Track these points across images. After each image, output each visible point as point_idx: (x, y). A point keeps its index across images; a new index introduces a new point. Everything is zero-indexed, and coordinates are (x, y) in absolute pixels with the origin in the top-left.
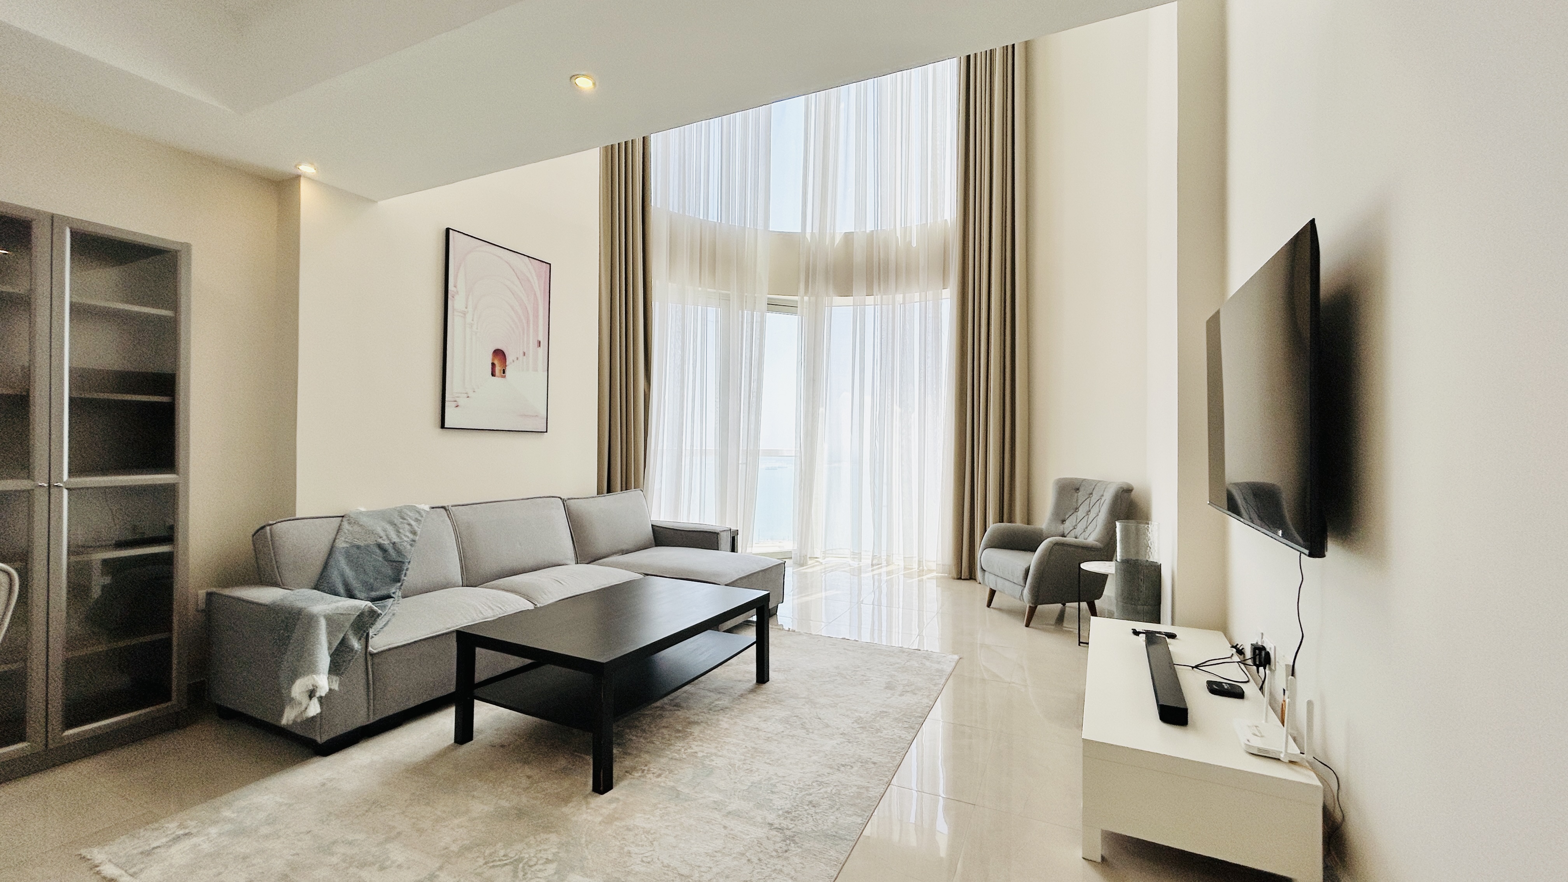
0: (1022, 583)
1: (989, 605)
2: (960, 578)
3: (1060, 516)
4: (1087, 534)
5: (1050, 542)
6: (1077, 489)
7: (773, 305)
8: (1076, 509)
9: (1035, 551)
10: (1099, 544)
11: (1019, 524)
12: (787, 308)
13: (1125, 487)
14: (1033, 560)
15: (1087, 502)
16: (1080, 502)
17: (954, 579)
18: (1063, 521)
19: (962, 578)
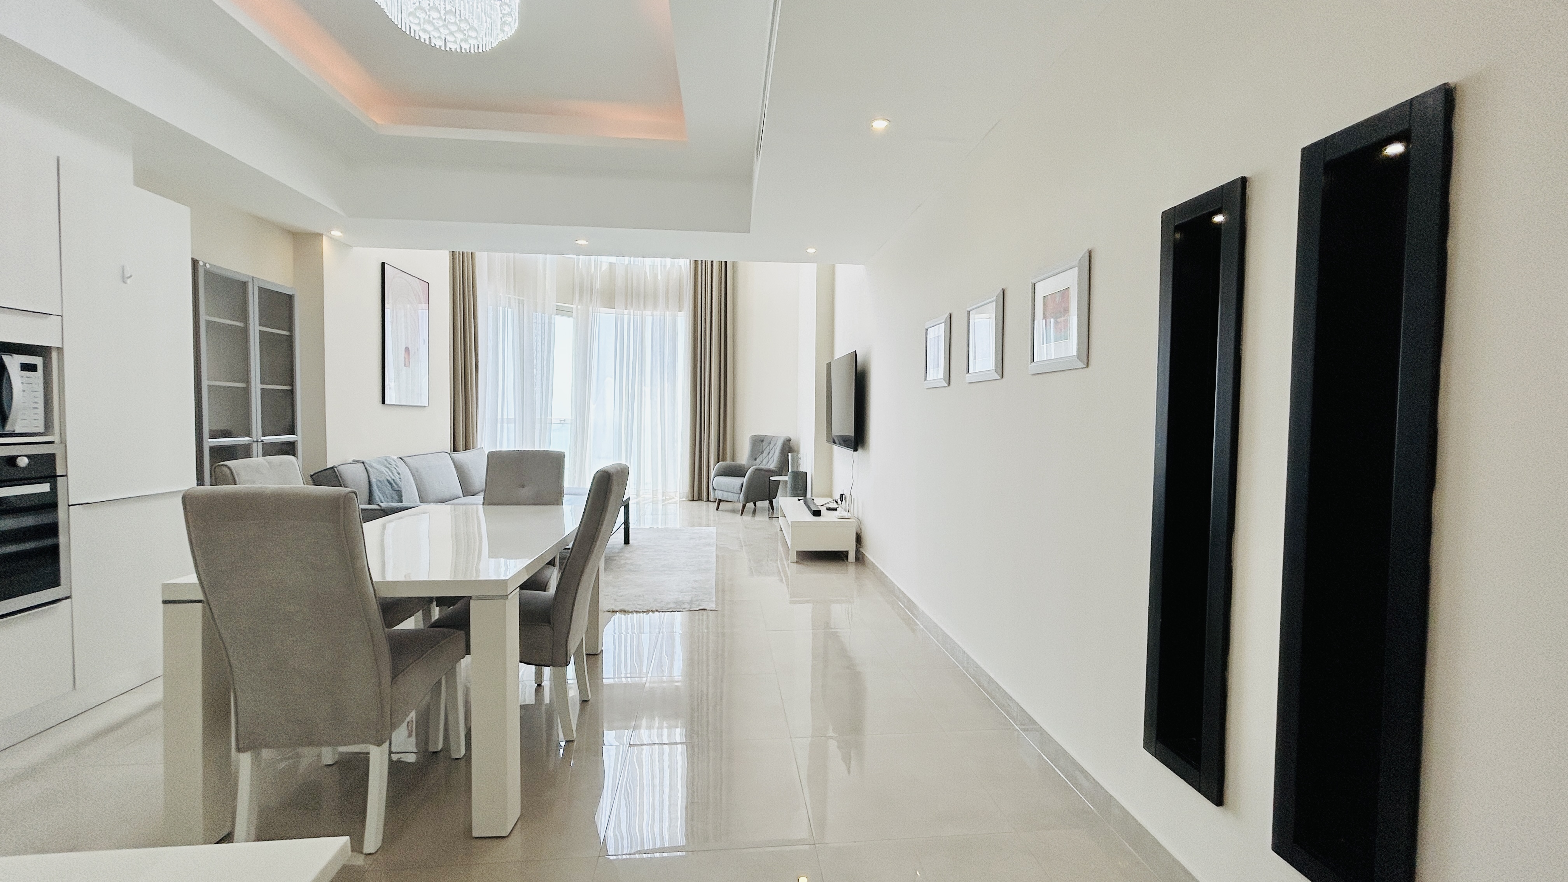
0: (739, 492)
1: (717, 510)
2: (693, 500)
3: (754, 456)
4: (769, 464)
5: (754, 468)
6: (762, 441)
7: (559, 311)
8: (762, 452)
9: (745, 477)
10: (776, 469)
11: (729, 462)
12: (567, 312)
13: (788, 438)
14: (745, 480)
15: (768, 448)
16: (764, 448)
17: (690, 500)
18: (755, 459)
19: (695, 499)
